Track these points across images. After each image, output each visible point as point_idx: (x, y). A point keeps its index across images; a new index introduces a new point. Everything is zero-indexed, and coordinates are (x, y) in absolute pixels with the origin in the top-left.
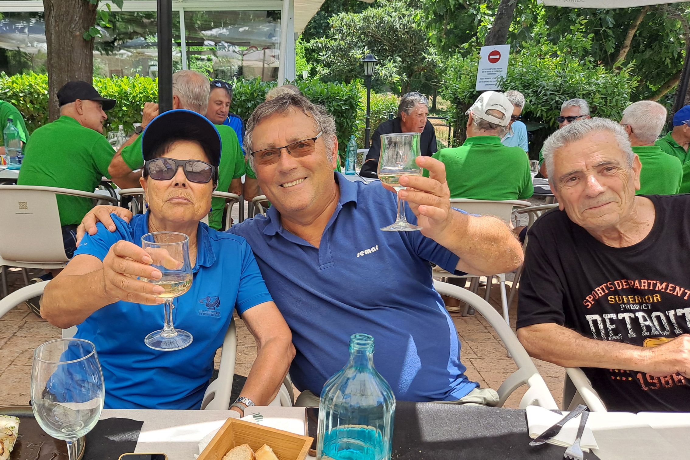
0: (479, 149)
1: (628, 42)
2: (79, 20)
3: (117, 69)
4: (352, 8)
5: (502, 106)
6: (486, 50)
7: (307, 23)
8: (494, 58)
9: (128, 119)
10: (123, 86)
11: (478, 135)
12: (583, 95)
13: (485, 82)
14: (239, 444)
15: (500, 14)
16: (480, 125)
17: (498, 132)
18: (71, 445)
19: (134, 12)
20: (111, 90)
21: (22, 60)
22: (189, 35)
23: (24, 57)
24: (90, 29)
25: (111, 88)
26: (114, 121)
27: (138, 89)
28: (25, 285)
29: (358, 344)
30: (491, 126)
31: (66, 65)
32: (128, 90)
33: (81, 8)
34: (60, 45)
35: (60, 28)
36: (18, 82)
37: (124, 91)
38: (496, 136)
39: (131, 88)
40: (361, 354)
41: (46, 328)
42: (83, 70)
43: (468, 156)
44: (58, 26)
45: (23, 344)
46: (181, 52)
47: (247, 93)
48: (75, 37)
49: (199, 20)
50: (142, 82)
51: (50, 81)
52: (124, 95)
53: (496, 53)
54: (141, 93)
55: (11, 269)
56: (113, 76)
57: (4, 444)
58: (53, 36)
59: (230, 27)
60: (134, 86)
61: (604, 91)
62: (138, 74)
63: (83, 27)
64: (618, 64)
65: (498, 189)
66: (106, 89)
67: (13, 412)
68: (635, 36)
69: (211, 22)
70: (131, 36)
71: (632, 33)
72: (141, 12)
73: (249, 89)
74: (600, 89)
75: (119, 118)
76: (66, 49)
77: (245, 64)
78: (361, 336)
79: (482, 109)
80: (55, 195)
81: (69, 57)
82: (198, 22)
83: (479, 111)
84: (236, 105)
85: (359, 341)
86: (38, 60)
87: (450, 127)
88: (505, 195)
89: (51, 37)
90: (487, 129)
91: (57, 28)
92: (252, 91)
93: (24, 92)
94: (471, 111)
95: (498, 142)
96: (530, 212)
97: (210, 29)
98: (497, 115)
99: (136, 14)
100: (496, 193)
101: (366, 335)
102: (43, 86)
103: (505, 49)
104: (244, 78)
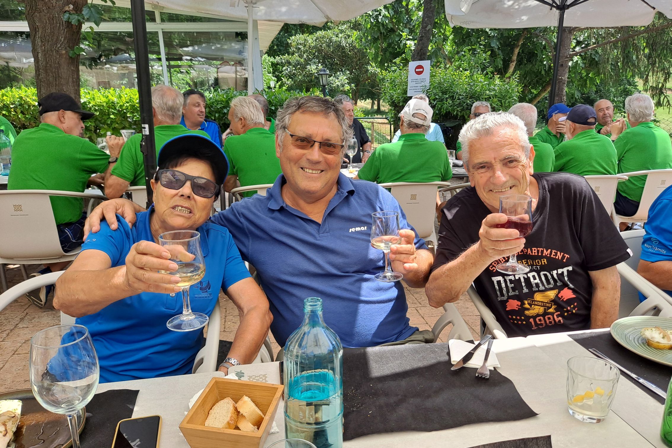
0: (409, 143)
1: (515, 58)
2: (64, 40)
3: (104, 80)
4: (308, 29)
5: (424, 110)
6: (413, 65)
7: (270, 42)
8: (419, 71)
9: (117, 125)
10: (110, 97)
11: (408, 133)
12: (485, 98)
13: (414, 89)
14: (222, 398)
15: (421, 37)
16: (409, 125)
17: (423, 130)
18: (71, 418)
19: (117, 32)
20: (99, 101)
21: (11, 74)
22: (169, 51)
23: (13, 71)
24: (75, 48)
25: (99, 98)
26: (103, 128)
27: (124, 99)
28: (24, 280)
29: (311, 306)
30: (417, 126)
31: (54, 80)
32: (115, 99)
33: (66, 30)
34: (47, 63)
35: (46, 48)
36: (8, 96)
37: (111, 101)
38: (422, 133)
39: (118, 98)
40: (313, 313)
41: (47, 318)
42: (70, 84)
43: (402, 149)
44: (44, 45)
45: (25, 334)
46: (162, 66)
47: (223, 101)
48: (61, 55)
49: (177, 39)
50: (128, 93)
51: (39, 94)
52: (112, 105)
53: (420, 67)
54: (128, 102)
55: (9, 266)
56: (100, 88)
57: (7, 426)
58: (40, 55)
59: (204, 45)
60: (120, 97)
61: (499, 96)
62: (124, 86)
63: (69, 47)
64: (508, 75)
65: (426, 174)
66: (94, 100)
67: (15, 396)
68: (519, 53)
69: (187, 40)
70: (116, 52)
71: (517, 51)
72: (123, 32)
73: (224, 98)
74: (497, 94)
75: (108, 124)
76: (53, 66)
77: (220, 75)
78: (312, 299)
79: (410, 113)
80: (49, 197)
81: (57, 73)
82: (176, 41)
83: (407, 114)
84: (214, 111)
85: (311, 304)
86: (28, 74)
87: (391, 125)
88: (431, 178)
89: (38, 55)
90: (414, 128)
91: (43, 47)
92: (227, 99)
93: (14, 104)
94: (402, 114)
95: (423, 138)
96: (451, 190)
97: (187, 46)
98: (421, 118)
99: (119, 34)
100: (425, 177)
101: (316, 298)
102: (34, 98)
103: (426, 64)
104: (219, 87)
